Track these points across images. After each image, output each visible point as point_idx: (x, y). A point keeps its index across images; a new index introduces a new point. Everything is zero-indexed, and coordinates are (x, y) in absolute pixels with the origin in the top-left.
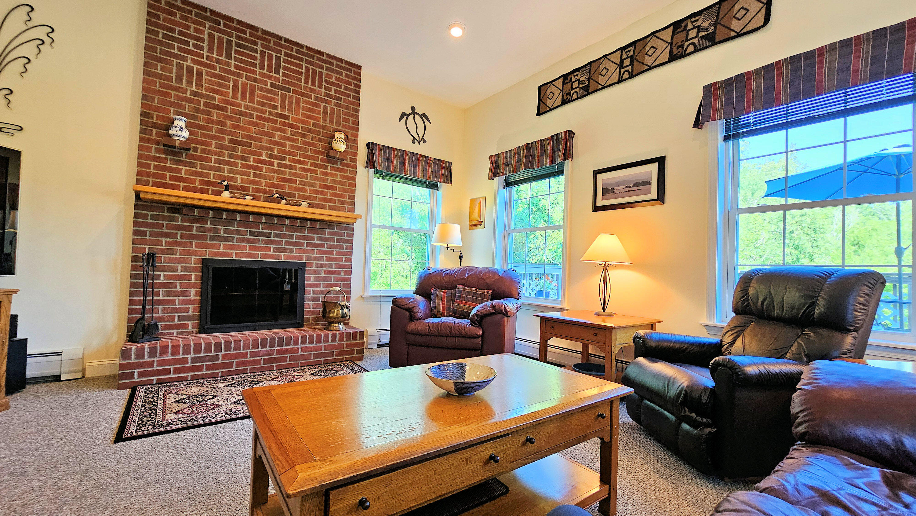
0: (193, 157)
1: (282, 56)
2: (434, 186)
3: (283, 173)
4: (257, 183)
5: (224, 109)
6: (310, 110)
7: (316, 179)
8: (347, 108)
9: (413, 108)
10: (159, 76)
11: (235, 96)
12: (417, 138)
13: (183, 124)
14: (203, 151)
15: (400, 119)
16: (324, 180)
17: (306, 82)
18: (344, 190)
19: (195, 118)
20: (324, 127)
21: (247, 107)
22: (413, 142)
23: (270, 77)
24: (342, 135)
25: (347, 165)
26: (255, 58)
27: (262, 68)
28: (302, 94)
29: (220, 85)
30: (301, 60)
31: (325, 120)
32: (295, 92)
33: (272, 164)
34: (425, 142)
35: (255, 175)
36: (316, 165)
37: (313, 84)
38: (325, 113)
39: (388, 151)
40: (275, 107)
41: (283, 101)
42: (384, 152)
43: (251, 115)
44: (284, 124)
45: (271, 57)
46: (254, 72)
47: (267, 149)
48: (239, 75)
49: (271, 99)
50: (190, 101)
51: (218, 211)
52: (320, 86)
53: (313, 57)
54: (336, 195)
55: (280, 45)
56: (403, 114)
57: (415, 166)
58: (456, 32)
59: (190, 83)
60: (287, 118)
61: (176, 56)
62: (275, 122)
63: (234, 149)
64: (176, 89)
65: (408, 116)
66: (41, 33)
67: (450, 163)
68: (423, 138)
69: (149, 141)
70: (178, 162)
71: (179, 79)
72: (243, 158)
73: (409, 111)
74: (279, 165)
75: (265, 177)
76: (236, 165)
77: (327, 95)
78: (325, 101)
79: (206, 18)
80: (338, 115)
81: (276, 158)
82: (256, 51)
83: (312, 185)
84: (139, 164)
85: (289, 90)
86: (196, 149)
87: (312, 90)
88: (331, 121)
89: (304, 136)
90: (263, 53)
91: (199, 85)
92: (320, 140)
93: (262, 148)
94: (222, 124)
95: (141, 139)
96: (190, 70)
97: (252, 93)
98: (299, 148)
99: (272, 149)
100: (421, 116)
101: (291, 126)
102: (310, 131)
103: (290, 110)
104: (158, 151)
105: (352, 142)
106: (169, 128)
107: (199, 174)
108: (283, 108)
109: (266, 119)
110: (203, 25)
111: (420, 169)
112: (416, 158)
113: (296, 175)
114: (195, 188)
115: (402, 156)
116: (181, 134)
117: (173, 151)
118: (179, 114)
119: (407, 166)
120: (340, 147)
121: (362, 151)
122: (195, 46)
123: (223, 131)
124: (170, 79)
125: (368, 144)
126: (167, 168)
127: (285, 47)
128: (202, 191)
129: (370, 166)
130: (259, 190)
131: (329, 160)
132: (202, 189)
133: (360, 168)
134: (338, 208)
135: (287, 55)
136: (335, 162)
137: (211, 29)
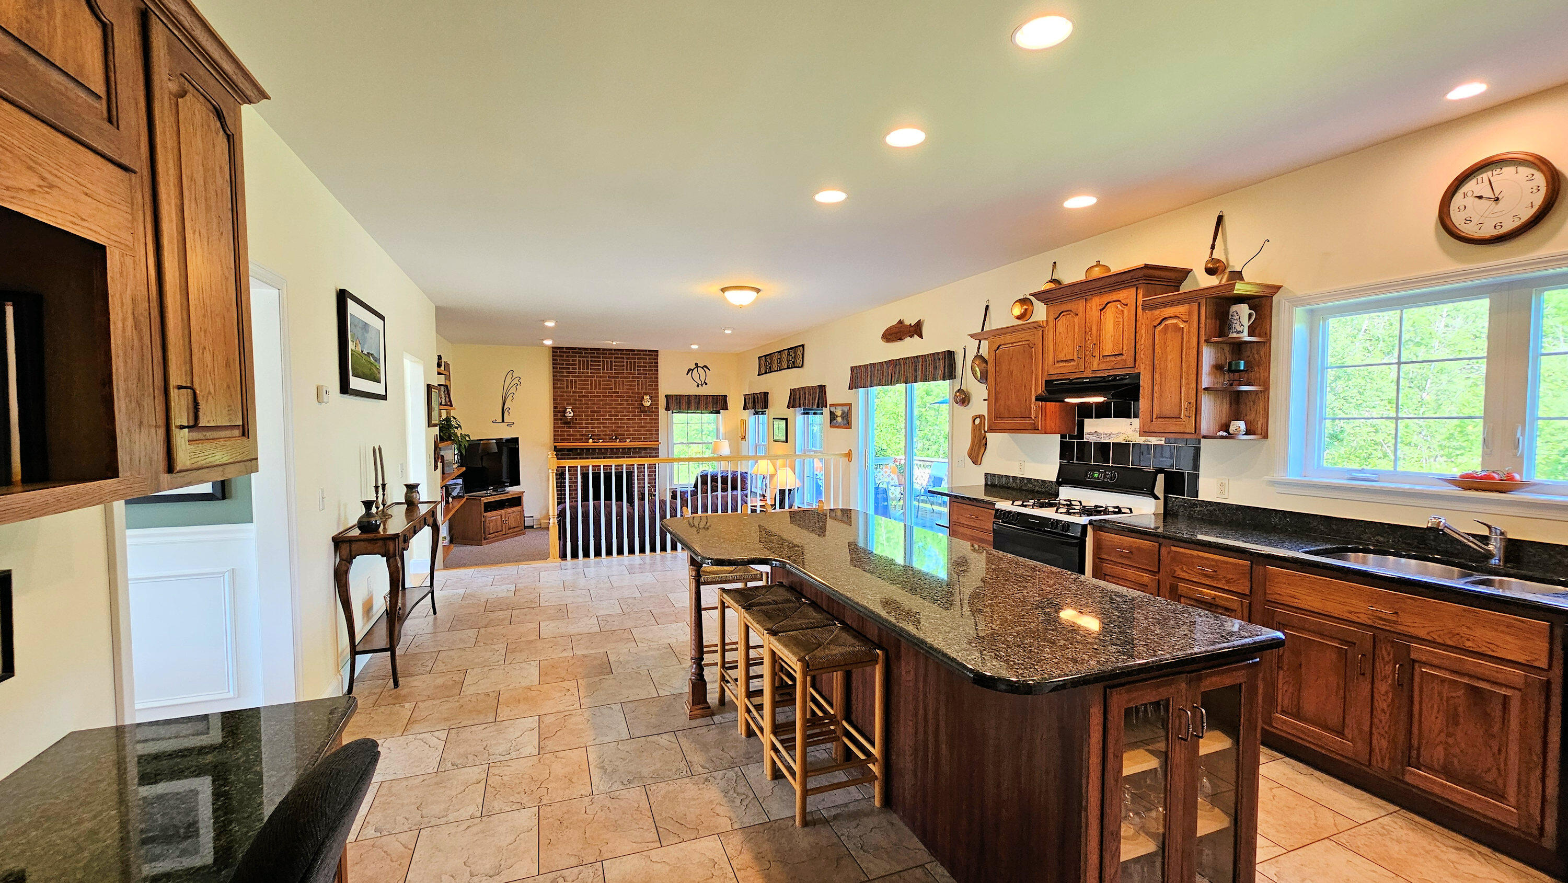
0: (575, 424)
1: (613, 360)
2: (718, 412)
3: (618, 423)
4: (606, 431)
5: (587, 396)
6: (630, 385)
7: (636, 423)
8: (651, 378)
9: (696, 364)
10: (559, 388)
11: (592, 389)
12: (700, 383)
13: (570, 410)
14: (580, 420)
15: (687, 374)
16: (640, 423)
17: (627, 370)
18: (652, 427)
19: (575, 404)
20: (638, 393)
21: (597, 393)
22: (698, 386)
23: (608, 373)
24: (648, 397)
25: (653, 412)
26: (600, 365)
27: (603, 369)
28: (625, 378)
29: (585, 384)
30: (623, 358)
31: (638, 389)
32: (621, 377)
33: (611, 419)
34: (706, 384)
35: (604, 427)
36: (636, 416)
37: (631, 370)
38: (639, 384)
39: (679, 398)
40: (611, 389)
41: (615, 384)
42: (676, 399)
43: (600, 396)
44: (616, 397)
45: (607, 361)
46: (600, 373)
47: (609, 412)
48: (593, 377)
49: (609, 385)
50: (572, 396)
51: (588, 449)
52: (634, 370)
53: (629, 354)
54: (647, 431)
55: (612, 354)
56: (689, 370)
57: (699, 403)
59: (572, 388)
60: (618, 393)
61: (565, 376)
62: (612, 396)
63: (594, 416)
64: (566, 392)
65: (692, 370)
66: (516, 381)
67: (726, 396)
68: (704, 382)
69: (557, 419)
70: (569, 427)
71: (567, 387)
72: (598, 420)
73: (693, 366)
74: (615, 419)
75: (608, 427)
76: (594, 423)
77: (638, 374)
78: (638, 378)
79: (576, 353)
80: (646, 384)
81: (613, 416)
82: (600, 361)
83: (634, 427)
84: (554, 431)
85: (618, 377)
86: (576, 419)
87: (630, 374)
88: (642, 389)
89: (627, 400)
90: (603, 361)
91: (576, 388)
92: (637, 401)
93: (606, 412)
94: (586, 404)
95: (554, 419)
96: (571, 381)
97: (600, 384)
98: (625, 408)
99: (611, 412)
100: (702, 368)
101: (620, 397)
102: (630, 397)
103: (619, 389)
104: (561, 423)
105: (654, 398)
106: (565, 412)
107: (579, 431)
108: (615, 388)
109: (607, 396)
110: (576, 356)
111: (702, 404)
112: (698, 398)
113: (624, 423)
114: (577, 439)
115: (688, 398)
116: (570, 414)
117: (567, 423)
118: (568, 404)
119: (693, 404)
120: (647, 404)
121: (662, 402)
122: (573, 369)
123: (588, 408)
124: (563, 388)
125: (666, 396)
126: (565, 431)
127: (614, 354)
128: (580, 440)
129: (667, 409)
130: (606, 435)
131: (642, 412)
132: (580, 439)
133: (662, 411)
134: (649, 438)
135: (616, 358)
136: (646, 412)
137: (579, 357)
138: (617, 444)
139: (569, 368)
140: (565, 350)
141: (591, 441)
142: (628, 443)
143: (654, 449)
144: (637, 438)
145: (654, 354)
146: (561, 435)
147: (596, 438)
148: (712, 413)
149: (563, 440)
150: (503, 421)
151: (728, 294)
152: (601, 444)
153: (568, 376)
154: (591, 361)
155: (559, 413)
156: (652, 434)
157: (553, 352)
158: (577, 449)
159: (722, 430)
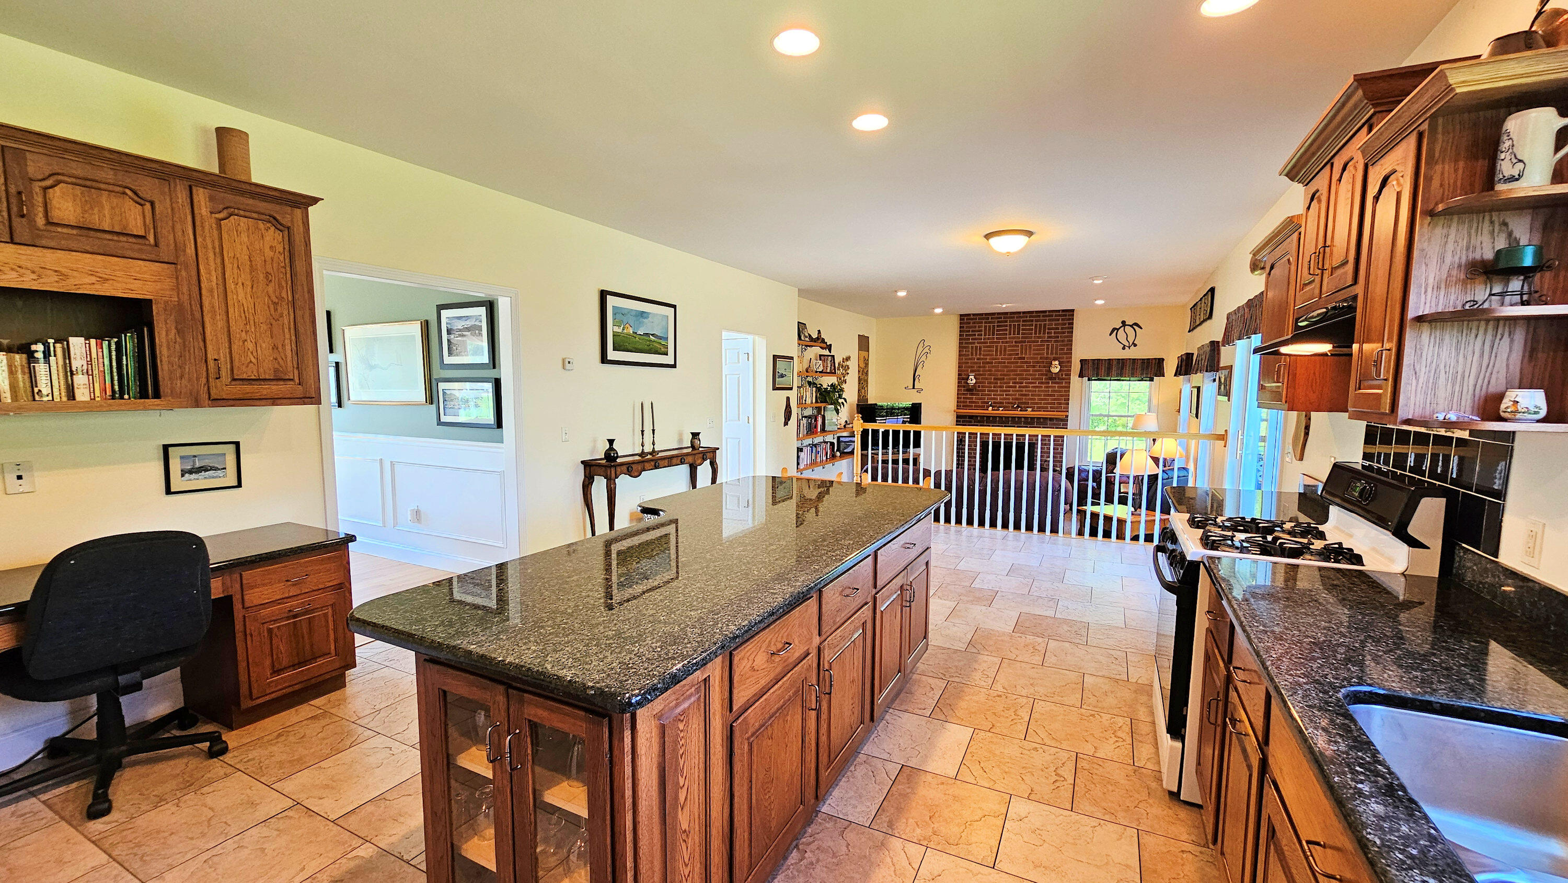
0: (978, 391)
1: (1021, 323)
2: (1152, 380)
3: (1022, 391)
4: (1009, 399)
5: (991, 363)
6: (1037, 350)
7: (1042, 391)
8: (1063, 341)
9: (1124, 323)
10: (965, 355)
11: (996, 355)
12: (1127, 344)
13: (973, 377)
14: (982, 387)
15: (1110, 335)
16: (1046, 391)
17: (1035, 334)
18: (1061, 396)
19: (979, 371)
20: (1047, 358)
21: (1002, 359)
22: (1124, 348)
23: (1014, 338)
24: (1057, 362)
25: (1064, 379)
26: (1007, 330)
27: (1010, 334)
28: (1034, 342)
29: (989, 351)
30: (1032, 321)
31: (1047, 354)
32: (1028, 342)
33: (1015, 387)
34: (1135, 345)
35: (1006, 395)
36: (1042, 383)
37: (1040, 333)
38: (1048, 348)
40: (1017, 354)
41: (1022, 349)
42: (1093, 364)
43: (1004, 363)
44: (1022, 363)
45: (1015, 325)
46: (1006, 338)
48: (999, 342)
49: (1015, 350)
50: (976, 363)
51: (988, 417)
52: (1044, 333)
53: (1039, 316)
54: (1054, 400)
55: (1020, 317)
56: (1114, 329)
57: (1122, 368)
58: (1100, 302)
59: (976, 354)
60: (1024, 358)
61: (971, 343)
62: (1017, 363)
63: (997, 383)
64: (971, 359)
65: (1118, 330)
66: (926, 350)
67: (1159, 360)
68: (1133, 343)
69: (961, 386)
70: (972, 394)
71: (972, 354)
72: (1001, 387)
73: (1119, 325)
74: (1020, 387)
75: (1010, 395)
77: (1049, 337)
78: (1048, 341)
79: (983, 319)
80: (1057, 348)
81: (1018, 383)
82: (1006, 326)
83: (1039, 395)
84: (958, 398)
85: (1025, 342)
86: (979, 387)
87: (1039, 337)
88: (1052, 353)
89: (1034, 367)
90: (1010, 325)
91: (980, 354)
92: (1044, 367)
93: (1010, 379)
94: (990, 371)
95: (958, 386)
96: (977, 347)
97: (1005, 350)
98: (1031, 375)
99: (1015, 379)
100: (1131, 326)
101: (1026, 362)
102: (1038, 362)
103: (1026, 354)
104: (964, 390)
105: (1066, 365)
106: (968, 379)
107: (981, 399)
108: (1022, 353)
109: (1012, 363)
110: (982, 323)
111: (1128, 369)
112: (1122, 363)
113: (1029, 391)
114: (979, 406)
115: (1109, 364)
116: (972, 381)
117: (970, 390)
118: (972, 371)
119: (1114, 369)
120: (1056, 369)
121: (1076, 367)
122: (978, 335)
123: (990, 375)
124: (968, 355)
125: (1081, 361)
126: (967, 398)
127: (1023, 317)
128: (982, 408)
129: (1081, 375)
130: (1009, 403)
131: (1051, 379)
132: (982, 406)
133: (1075, 379)
134: (1057, 408)
135: (1023, 321)
136: (1055, 379)
137: (985, 323)
138: (1018, 413)
139: (975, 335)
140: (972, 317)
141: (991, 408)
142: (1029, 412)
143: (1062, 420)
144: (1043, 408)
145: (1068, 315)
146: (964, 402)
147: (996, 406)
148: (1142, 380)
149: (965, 407)
150: (914, 388)
151: (994, 241)
152: (1001, 412)
153: (974, 343)
154: (998, 326)
155: (962, 379)
156: (1060, 404)
157: (961, 319)
158: (977, 416)
159: (1155, 402)
